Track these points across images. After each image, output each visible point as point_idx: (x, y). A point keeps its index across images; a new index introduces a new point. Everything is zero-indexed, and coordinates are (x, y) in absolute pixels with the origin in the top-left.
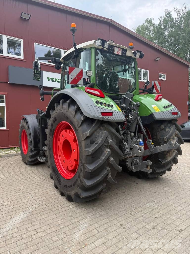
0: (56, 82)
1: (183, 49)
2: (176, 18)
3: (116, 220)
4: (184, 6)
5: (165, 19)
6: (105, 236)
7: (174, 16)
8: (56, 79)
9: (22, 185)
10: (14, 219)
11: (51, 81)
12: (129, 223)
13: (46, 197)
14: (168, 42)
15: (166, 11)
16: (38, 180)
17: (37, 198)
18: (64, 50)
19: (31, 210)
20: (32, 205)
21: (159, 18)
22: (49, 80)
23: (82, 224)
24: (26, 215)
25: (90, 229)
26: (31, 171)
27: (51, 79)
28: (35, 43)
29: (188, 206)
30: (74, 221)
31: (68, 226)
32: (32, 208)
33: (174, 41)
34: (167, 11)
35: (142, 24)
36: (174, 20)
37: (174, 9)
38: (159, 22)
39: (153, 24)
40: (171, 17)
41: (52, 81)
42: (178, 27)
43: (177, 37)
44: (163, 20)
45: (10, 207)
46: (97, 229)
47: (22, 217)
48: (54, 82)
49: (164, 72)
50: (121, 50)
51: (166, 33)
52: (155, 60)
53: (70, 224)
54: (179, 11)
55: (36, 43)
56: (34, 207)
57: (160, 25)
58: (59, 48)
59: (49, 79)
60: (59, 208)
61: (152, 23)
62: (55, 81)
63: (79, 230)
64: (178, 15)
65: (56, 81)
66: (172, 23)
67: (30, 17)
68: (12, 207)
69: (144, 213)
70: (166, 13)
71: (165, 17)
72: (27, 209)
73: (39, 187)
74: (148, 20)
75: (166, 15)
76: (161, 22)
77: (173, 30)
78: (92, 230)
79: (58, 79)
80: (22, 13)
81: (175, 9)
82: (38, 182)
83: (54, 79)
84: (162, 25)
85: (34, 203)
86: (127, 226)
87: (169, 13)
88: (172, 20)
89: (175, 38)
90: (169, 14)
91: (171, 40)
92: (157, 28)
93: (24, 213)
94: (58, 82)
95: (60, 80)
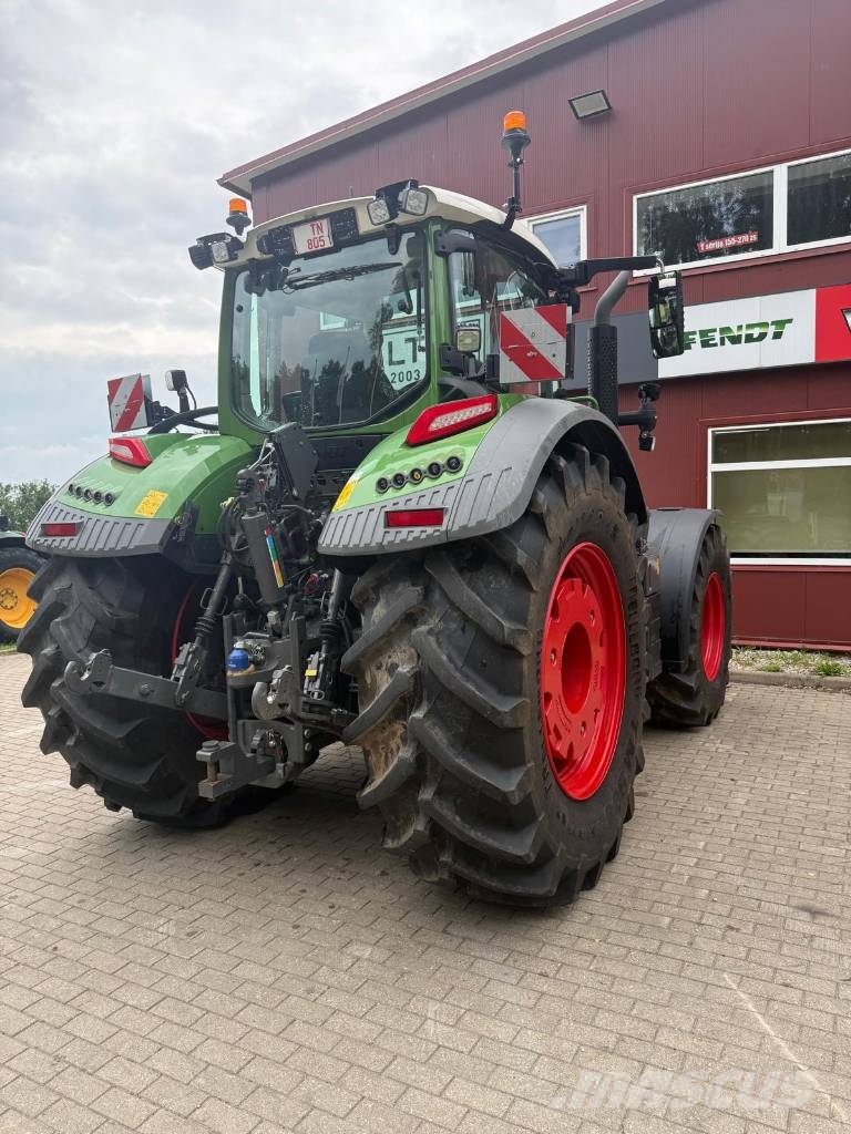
0: (723, 343)
8: (724, 330)
11: (697, 344)
18: (792, 162)
27: (697, 337)
28: (635, 197)
41: (705, 344)
48: (715, 345)
50: (325, 223)
55: (642, 195)
59: (690, 337)
62: (718, 341)
65: (726, 340)
67: (604, 95)
79: (735, 329)
80: (570, 101)
83: (715, 330)
94: (735, 340)
95: (749, 326)
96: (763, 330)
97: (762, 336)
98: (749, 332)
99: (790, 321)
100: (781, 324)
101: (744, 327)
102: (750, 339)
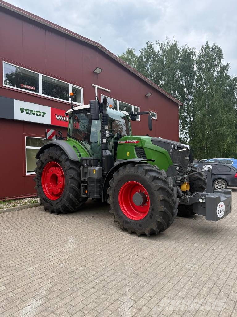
0: (31, 114)
1: (168, 86)
2: (158, 51)
3: (162, 290)
4: (167, 40)
5: (147, 52)
6: (162, 313)
7: (157, 49)
8: (31, 111)
9: (10, 260)
10: (25, 310)
11: (25, 113)
12: (179, 291)
13: (56, 272)
14: (151, 76)
15: (147, 42)
16: (31, 249)
17: (43, 275)
18: (43, 75)
19: (43, 293)
20: (40, 287)
21: (140, 51)
22: (22, 112)
23: (124, 303)
24: (39, 303)
25: (138, 306)
26: (13, 238)
27: (25, 110)
28: (3, 62)
29: (229, 262)
30: (112, 300)
31: (108, 308)
32: (42, 290)
33: (157, 77)
34: (149, 43)
35: (122, 54)
36: (157, 53)
37: (156, 42)
38: (140, 53)
39: (135, 55)
40: (153, 49)
41: (27, 113)
42: (161, 61)
43: (160, 72)
44: (145, 52)
45: (8, 294)
46: (147, 305)
47: (34, 305)
48: (29, 114)
49: (155, 110)
51: (148, 67)
52: (146, 96)
53: (109, 305)
54: (161, 45)
55: (5, 62)
56: (45, 288)
57: (141, 57)
58: (35, 71)
59: (23, 110)
60: (82, 285)
61: (133, 54)
62: (30, 113)
63: (124, 311)
64: (161, 48)
65: (32, 114)
66: (154, 56)
68: (11, 294)
69: (189, 277)
70: (148, 45)
71: (147, 49)
72: (37, 293)
73: (37, 259)
74: (128, 50)
75: (148, 47)
76: (142, 53)
77: (156, 63)
78: (141, 308)
79: (34, 111)
81: (158, 42)
82: (32, 252)
83: (29, 110)
84: (144, 57)
85: (43, 283)
86: (179, 295)
87: (151, 45)
88: (154, 53)
89: (158, 73)
90: (150, 47)
91: (154, 74)
92: (139, 60)
93: (35, 301)
94: (34, 114)
95: (37, 112)
96: (40, 114)
97: (40, 115)
98: (37, 113)
99: (46, 113)
100: (44, 113)
101: (36, 111)
102: (37, 115)
